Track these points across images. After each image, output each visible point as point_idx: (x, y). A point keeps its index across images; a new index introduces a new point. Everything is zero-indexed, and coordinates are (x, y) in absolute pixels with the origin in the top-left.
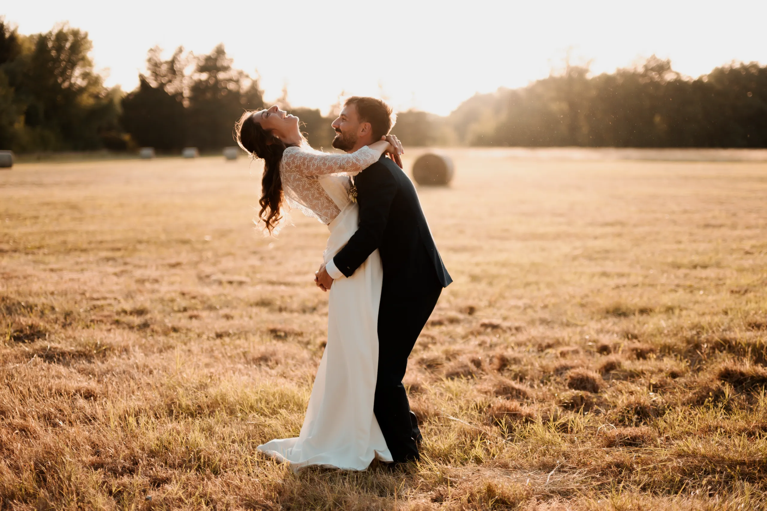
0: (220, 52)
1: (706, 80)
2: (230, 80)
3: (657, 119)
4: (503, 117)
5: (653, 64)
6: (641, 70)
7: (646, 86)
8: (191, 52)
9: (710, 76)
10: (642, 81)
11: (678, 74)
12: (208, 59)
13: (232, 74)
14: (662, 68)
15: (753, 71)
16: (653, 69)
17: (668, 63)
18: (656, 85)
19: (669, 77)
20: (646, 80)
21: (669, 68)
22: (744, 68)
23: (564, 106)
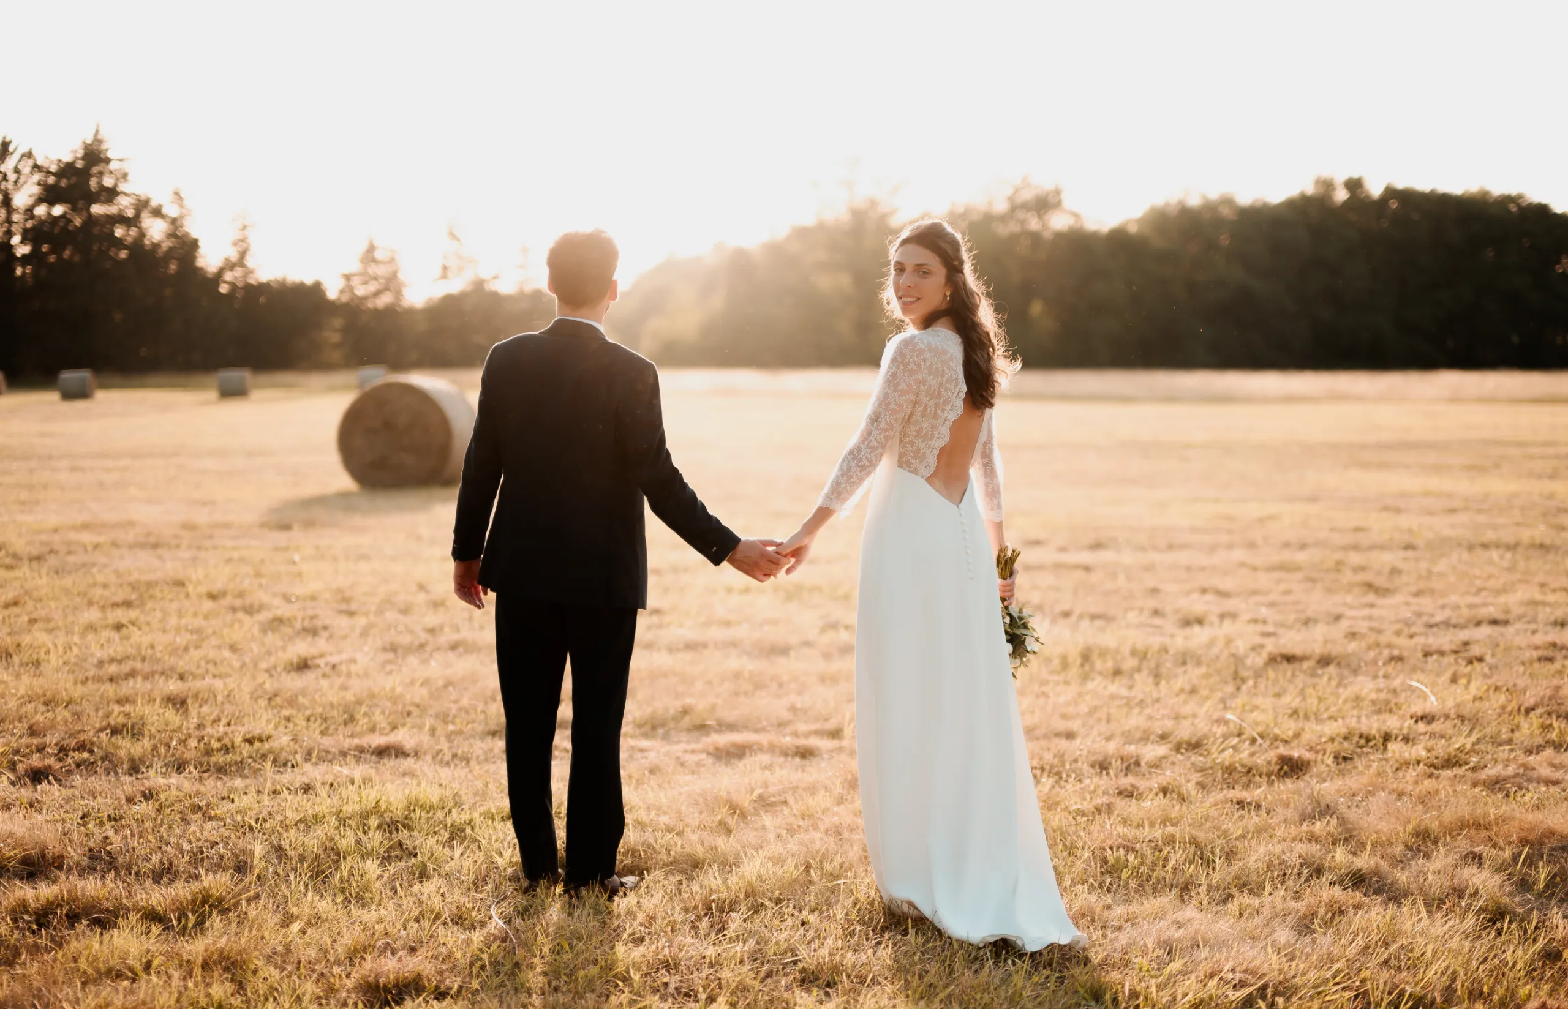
0: (94, 156)
1: (1133, 229)
2: (120, 219)
3: (1036, 308)
4: (718, 302)
5: (1027, 195)
6: (1001, 206)
7: (1014, 238)
8: (29, 155)
9: (1139, 221)
10: (1003, 230)
11: (1076, 215)
12: (67, 170)
13: (124, 205)
14: (1044, 204)
15: (1225, 212)
16: (1025, 207)
17: (1058, 192)
18: (1035, 238)
19: (1059, 222)
20: (1013, 228)
21: (1058, 205)
22: (1210, 207)
23: (845, 280)
